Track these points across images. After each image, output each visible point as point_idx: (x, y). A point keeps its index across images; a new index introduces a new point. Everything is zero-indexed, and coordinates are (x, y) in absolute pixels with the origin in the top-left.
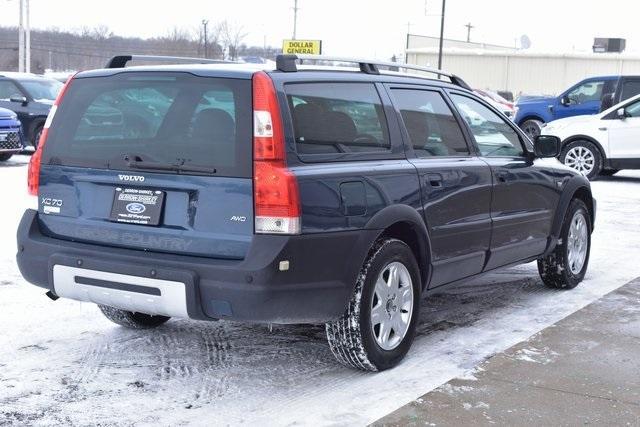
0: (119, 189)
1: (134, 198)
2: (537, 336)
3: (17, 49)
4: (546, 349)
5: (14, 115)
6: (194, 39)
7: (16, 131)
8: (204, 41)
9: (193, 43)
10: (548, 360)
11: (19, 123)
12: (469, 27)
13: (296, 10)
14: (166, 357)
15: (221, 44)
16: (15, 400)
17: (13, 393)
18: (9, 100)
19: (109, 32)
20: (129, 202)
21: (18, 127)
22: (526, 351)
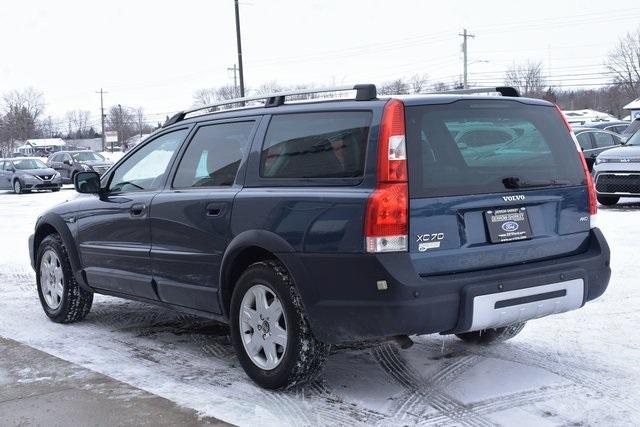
0: (490, 212)
1: (505, 218)
20: (503, 222)
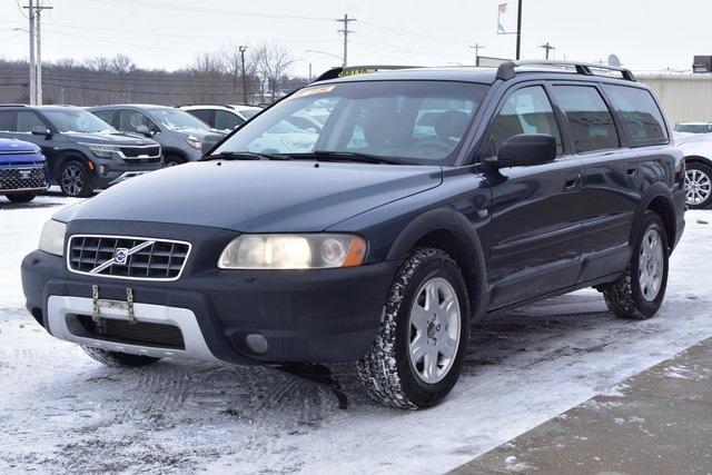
2: (683, 354)
3: (27, 85)
4: (696, 366)
5: (37, 149)
6: (228, 70)
7: (41, 166)
8: (240, 72)
9: (228, 75)
10: (701, 377)
11: (44, 158)
12: (548, 47)
13: (346, 33)
14: (256, 385)
15: (259, 75)
16: (94, 429)
17: (90, 422)
18: (30, 133)
19: (130, 65)
21: (43, 162)
22: (675, 369)
